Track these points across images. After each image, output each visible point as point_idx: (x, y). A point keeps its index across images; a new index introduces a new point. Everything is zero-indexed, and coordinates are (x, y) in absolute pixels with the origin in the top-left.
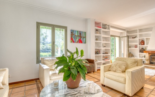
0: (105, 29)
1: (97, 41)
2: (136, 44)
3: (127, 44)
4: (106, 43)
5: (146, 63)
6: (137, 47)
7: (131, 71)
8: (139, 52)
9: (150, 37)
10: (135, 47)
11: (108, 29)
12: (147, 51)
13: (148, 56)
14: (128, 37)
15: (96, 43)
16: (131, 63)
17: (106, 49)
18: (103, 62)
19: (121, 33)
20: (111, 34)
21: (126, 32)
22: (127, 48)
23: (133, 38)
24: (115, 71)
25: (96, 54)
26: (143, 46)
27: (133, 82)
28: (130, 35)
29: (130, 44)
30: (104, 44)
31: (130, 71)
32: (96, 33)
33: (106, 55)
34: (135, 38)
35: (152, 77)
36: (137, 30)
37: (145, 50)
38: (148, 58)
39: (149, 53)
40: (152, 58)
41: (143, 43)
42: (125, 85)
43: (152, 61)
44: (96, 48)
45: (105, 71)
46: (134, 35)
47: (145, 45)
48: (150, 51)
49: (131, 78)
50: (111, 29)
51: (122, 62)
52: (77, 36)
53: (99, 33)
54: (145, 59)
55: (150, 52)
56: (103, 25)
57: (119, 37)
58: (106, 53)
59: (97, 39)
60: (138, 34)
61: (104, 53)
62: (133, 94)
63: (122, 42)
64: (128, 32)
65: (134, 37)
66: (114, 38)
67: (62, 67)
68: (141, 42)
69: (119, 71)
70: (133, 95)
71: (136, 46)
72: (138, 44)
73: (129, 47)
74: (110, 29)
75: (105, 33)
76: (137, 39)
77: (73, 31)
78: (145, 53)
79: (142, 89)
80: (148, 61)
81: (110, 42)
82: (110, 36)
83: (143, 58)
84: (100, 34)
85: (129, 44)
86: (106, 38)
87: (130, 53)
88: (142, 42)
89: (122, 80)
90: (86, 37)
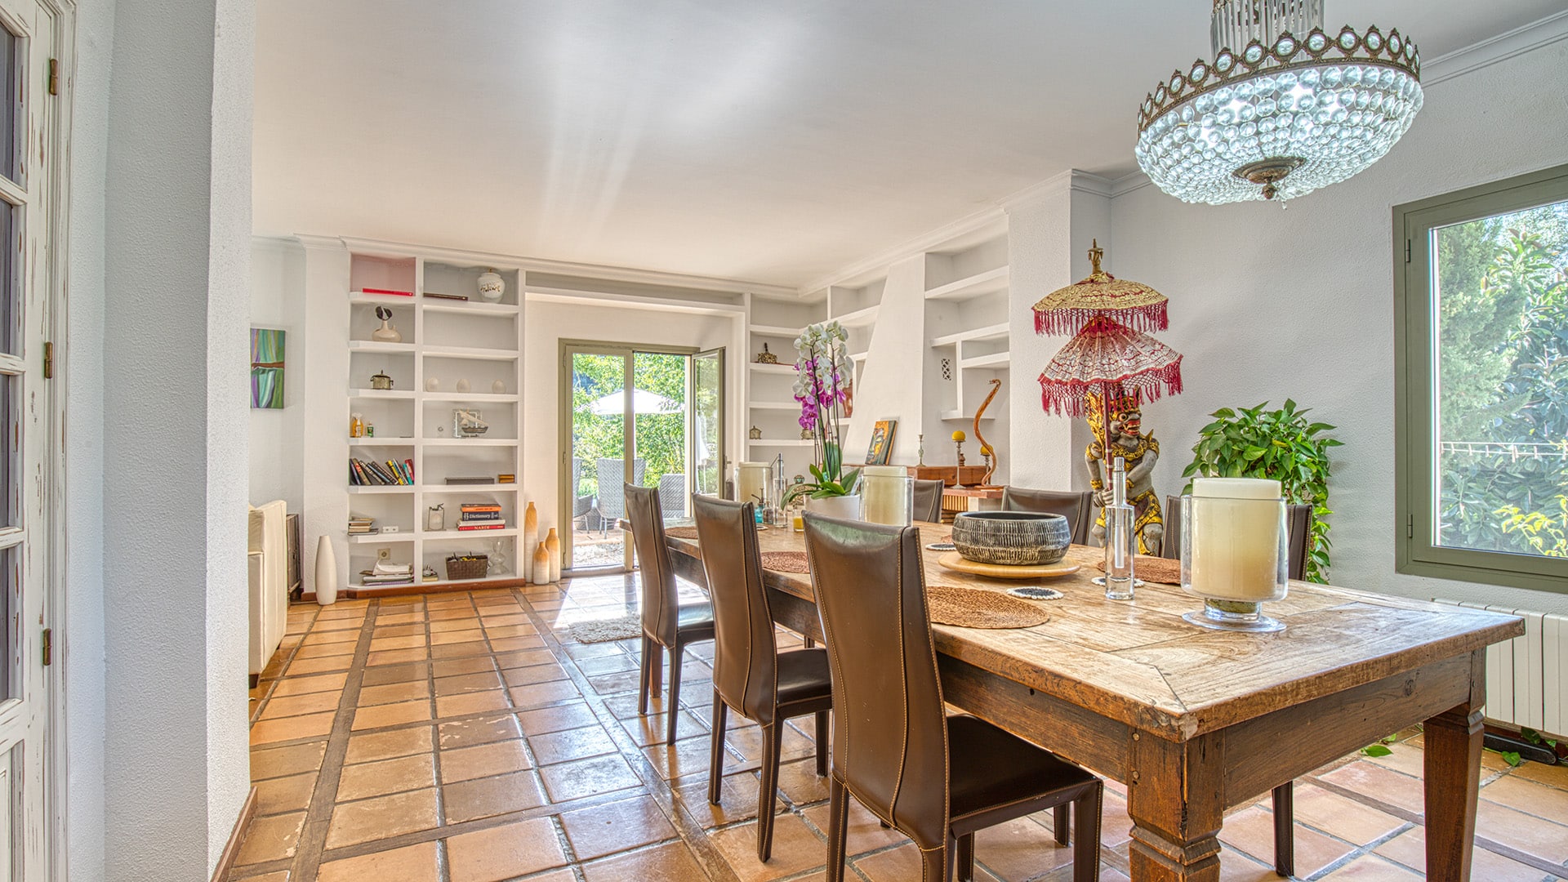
0: (462, 299)
1: (391, 394)
11: (500, 301)
18: (425, 538)
21: (743, 316)
25: (355, 483)
30: (463, 414)
32: (371, 335)
50: (532, 297)
57: (690, 352)
59: (377, 379)
74: (517, 302)
81: (516, 398)
82: (519, 355)
84: (401, 338)
90: (283, 363)
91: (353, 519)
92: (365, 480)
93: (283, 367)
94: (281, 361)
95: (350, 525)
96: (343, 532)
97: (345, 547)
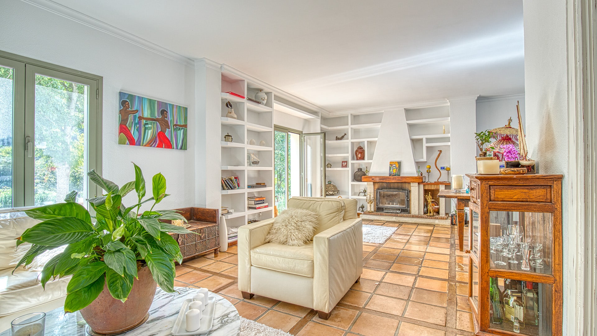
0: (259, 103)
1: (230, 144)
2: (344, 158)
3: (322, 155)
4: (259, 151)
5: (369, 210)
6: (346, 166)
7: (329, 236)
8: (353, 181)
9: (376, 139)
10: (343, 166)
11: (266, 105)
12: (371, 177)
13: (373, 191)
14: (324, 134)
15: (223, 148)
16: (330, 212)
17: (259, 171)
18: (248, 214)
19: (306, 121)
20: (276, 121)
21: (319, 121)
22: (322, 169)
23: (337, 139)
24: (284, 243)
25: (223, 189)
26: (362, 163)
27: (333, 270)
28: (330, 128)
29: (330, 155)
30: (252, 155)
31: (324, 238)
32: (225, 115)
33: (259, 192)
34: (342, 138)
35: (379, 247)
36: (348, 117)
37: (365, 175)
38: (372, 196)
39: (374, 183)
40: (380, 195)
41: (361, 153)
42: (312, 283)
43: (382, 203)
44: (225, 168)
45: (252, 247)
46: (340, 131)
47: (366, 161)
48: (376, 177)
49: (327, 258)
50: (277, 106)
51: (305, 211)
52: (147, 119)
53: (236, 116)
54: (365, 198)
55: (377, 180)
56: (249, 89)
57: (300, 133)
58: (259, 185)
59: (227, 137)
60: (349, 128)
61: (254, 183)
62: (333, 306)
63: (309, 148)
64: (325, 120)
65: (340, 136)
66: (284, 134)
67: (61, 249)
68: (357, 151)
69: (296, 242)
70: (335, 308)
71: (344, 164)
72: (348, 155)
73: (327, 164)
74: (271, 107)
75: (258, 116)
76: (347, 142)
77: (132, 97)
78: (366, 183)
79: (356, 285)
80: (372, 205)
81: (272, 149)
82: (272, 130)
83: (362, 197)
84: (238, 119)
85: (327, 155)
86: (258, 133)
87: (330, 183)
88: (359, 153)
89: (304, 267)
90: (187, 125)
93: (187, 128)
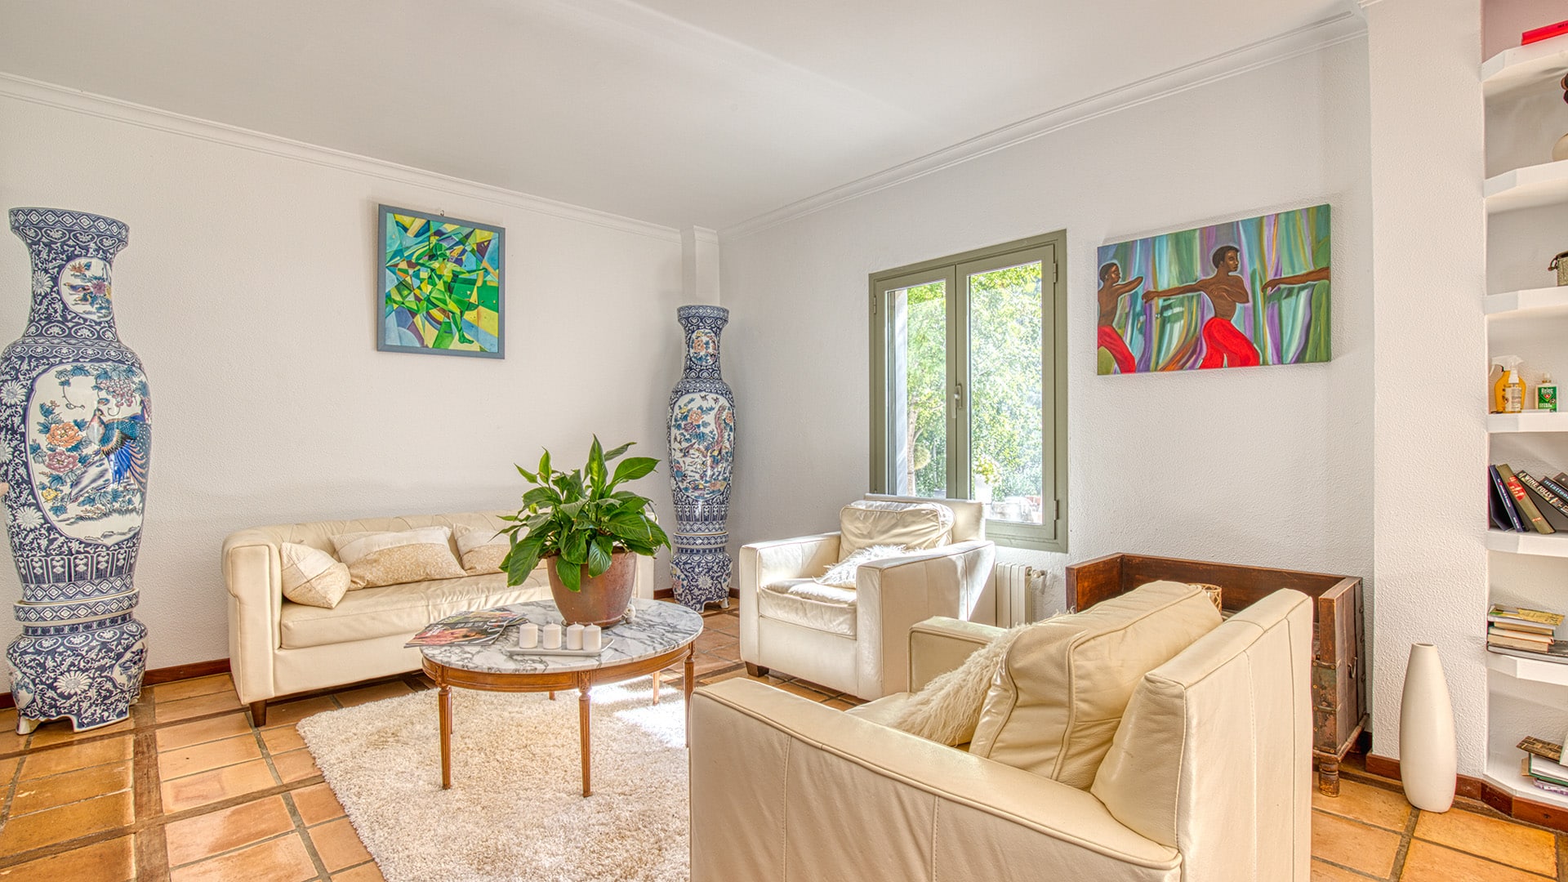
52: (1168, 293)
77: (1125, 249)
90: (1327, 269)
91: (1498, 611)
92: (1537, 519)
93: (1328, 278)
94: (1324, 265)
95: (1491, 624)
96: (1474, 639)
97: (1477, 676)
